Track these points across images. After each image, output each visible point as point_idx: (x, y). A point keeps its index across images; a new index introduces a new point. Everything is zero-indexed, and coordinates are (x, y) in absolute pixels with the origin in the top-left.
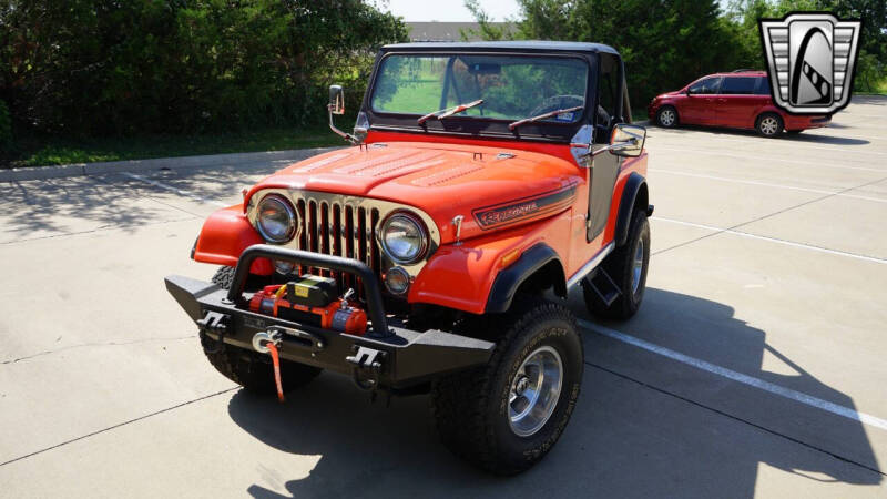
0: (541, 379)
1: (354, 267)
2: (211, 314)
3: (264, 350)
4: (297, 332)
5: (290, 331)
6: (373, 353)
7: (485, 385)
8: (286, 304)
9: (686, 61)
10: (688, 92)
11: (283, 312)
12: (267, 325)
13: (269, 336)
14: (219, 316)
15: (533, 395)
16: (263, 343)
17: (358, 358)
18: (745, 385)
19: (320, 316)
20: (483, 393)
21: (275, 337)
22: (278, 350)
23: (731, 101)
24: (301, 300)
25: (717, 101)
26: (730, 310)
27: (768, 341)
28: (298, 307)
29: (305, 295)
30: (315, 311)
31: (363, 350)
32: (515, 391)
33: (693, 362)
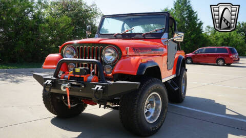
0: (155, 104)
1: (95, 62)
2: (47, 81)
3: (64, 90)
4: (76, 83)
5: (73, 83)
6: (100, 87)
7: (137, 100)
8: (73, 75)
9: (194, 45)
10: (195, 53)
11: (71, 78)
12: (66, 82)
13: (66, 85)
14: (50, 81)
15: (152, 111)
16: (64, 88)
17: (96, 88)
18: (220, 117)
19: (83, 78)
20: (136, 103)
21: (68, 85)
22: (69, 90)
23: (208, 55)
24: (78, 73)
25: (204, 56)
26: (214, 101)
27: (227, 107)
28: (76, 76)
29: (79, 71)
30: (82, 76)
31: (97, 86)
32: (146, 108)
33: (204, 112)
